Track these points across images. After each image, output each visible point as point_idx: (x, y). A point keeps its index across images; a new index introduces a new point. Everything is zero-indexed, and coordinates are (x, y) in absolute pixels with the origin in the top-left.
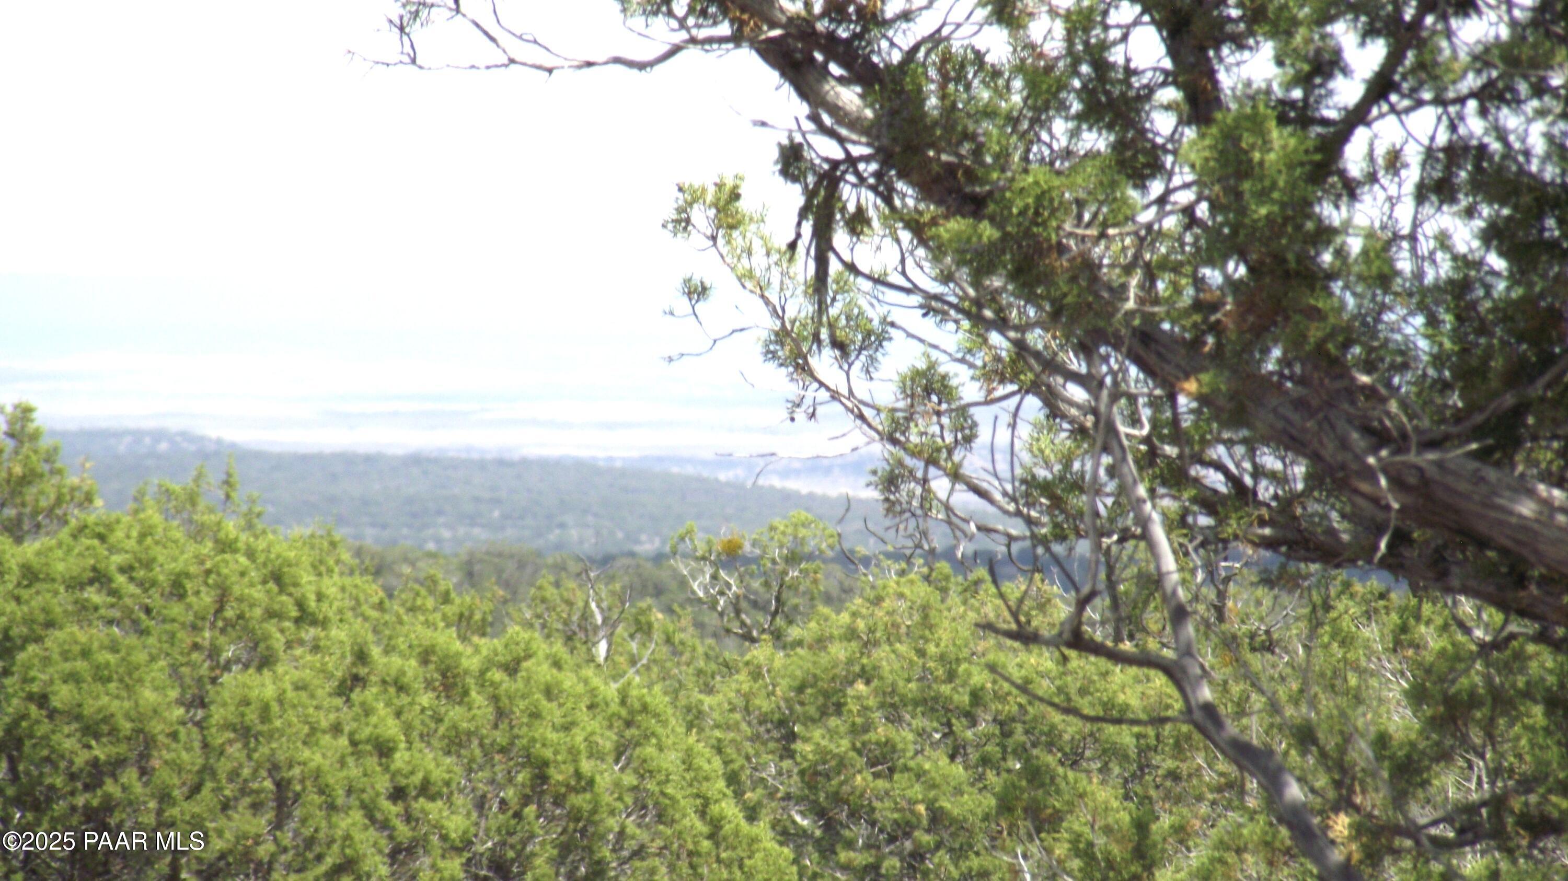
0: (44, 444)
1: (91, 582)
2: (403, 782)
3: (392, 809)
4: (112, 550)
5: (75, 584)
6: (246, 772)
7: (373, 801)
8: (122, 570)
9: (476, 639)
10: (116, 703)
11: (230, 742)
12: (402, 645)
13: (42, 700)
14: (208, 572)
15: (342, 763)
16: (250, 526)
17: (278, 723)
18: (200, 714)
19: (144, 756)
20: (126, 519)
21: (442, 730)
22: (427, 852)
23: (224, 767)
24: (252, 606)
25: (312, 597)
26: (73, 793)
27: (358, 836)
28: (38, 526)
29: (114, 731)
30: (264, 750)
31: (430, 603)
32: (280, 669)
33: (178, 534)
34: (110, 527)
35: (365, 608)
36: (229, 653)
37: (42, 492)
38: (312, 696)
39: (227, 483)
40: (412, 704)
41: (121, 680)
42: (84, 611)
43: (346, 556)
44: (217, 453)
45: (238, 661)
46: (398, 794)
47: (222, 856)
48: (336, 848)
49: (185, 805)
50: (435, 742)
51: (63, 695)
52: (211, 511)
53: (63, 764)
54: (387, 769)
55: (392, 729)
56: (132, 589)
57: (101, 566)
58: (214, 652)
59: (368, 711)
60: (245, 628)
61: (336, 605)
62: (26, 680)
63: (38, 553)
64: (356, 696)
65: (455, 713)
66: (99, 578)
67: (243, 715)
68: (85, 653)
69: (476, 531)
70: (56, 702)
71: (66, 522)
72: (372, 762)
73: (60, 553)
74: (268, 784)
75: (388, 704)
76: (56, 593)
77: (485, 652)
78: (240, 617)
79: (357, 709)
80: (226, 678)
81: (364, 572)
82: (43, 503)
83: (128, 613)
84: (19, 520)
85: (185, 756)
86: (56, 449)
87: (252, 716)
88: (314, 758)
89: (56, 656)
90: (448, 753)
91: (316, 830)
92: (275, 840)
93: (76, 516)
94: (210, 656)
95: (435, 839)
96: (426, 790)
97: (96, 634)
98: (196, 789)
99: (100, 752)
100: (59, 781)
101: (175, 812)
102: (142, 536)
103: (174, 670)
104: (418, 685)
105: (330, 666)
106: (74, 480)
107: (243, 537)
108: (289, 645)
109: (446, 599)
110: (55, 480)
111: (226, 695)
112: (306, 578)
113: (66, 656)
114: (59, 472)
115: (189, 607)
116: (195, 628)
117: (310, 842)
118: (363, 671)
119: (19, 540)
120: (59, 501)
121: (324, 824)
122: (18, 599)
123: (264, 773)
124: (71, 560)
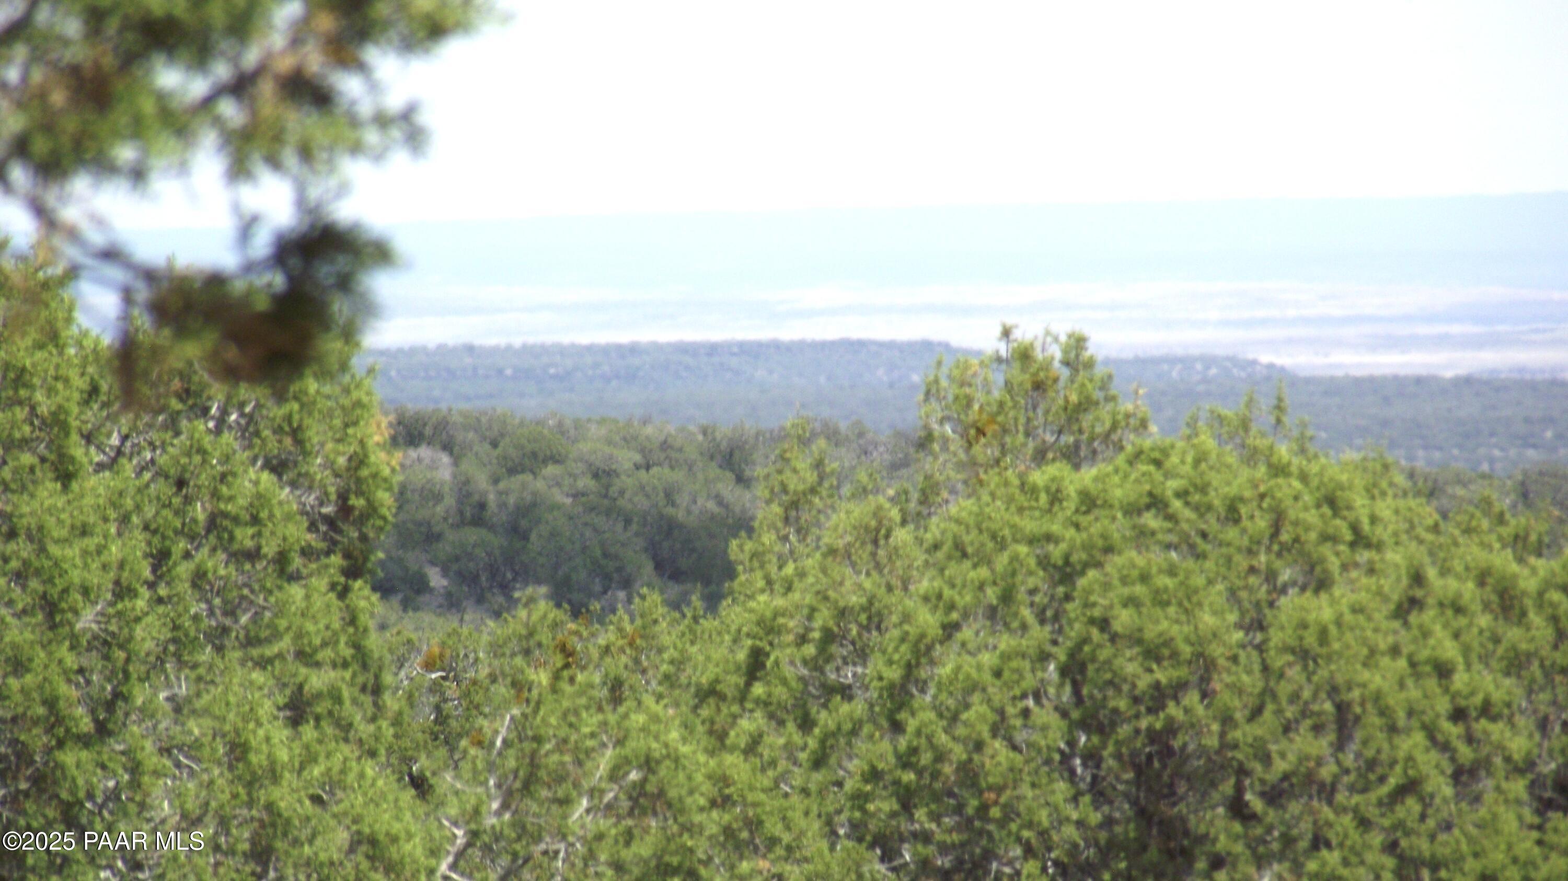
0: (1099, 371)
1: (1148, 507)
2: (1463, 703)
3: (1452, 730)
4: (1167, 475)
5: (1132, 510)
6: (1306, 694)
7: (1433, 722)
8: (1179, 495)
9: (1532, 560)
10: (1175, 628)
11: (1290, 665)
12: (1458, 566)
13: (1104, 624)
14: (1262, 496)
15: (1402, 685)
16: (1303, 451)
17: (1336, 646)
18: (1259, 637)
19: (1205, 679)
20: (1180, 444)
21: (1500, 651)
22: (1490, 774)
23: (1284, 689)
24: (1308, 529)
25: (1365, 521)
26: (1137, 716)
27: (1420, 757)
28: (1094, 452)
29: (1174, 655)
30: (1322, 674)
31: (1485, 524)
32: (1337, 592)
33: (1231, 459)
34: (1165, 452)
35: (1420, 531)
36: (1285, 575)
37: (1097, 419)
38: (1370, 619)
39: (1279, 408)
40: (1470, 625)
41: (1180, 604)
42: (1142, 536)
43: (1400, 479)
44: (1268, 378)
45: (1294, 583)
46: (1458, 715)
47: (1286, 777)
48: (1398, 769)
49: (1247, 728)
50: (1494, 664)
51: (1123, 619)
52: (1263, 435)
53: (1126, 688)
54: (1446, 690)
55: (1450, 651)
56: (1188, 513)
57: (1156, 491)
58: (1271, 576)
59: (1426, 634)
60: (1301, 553)
61: (1391, 528)
62: (1087, 605)
63: (1096, 479)
64: (1413, 618)
65: (1513, 634)
66: (1156, 502)
67: (1301, 638)
68: (1144, 578)
69: (1531, 453)
70: (1117, 626)
71: (1122, 448)
72: (1432, 684)
73: (1116, 479)
74: (1328, 706)
75: (1446, 626)
76: (1114, 519)
77: (1542, 573)
78: (1296, 540)
79: (1415, 632)
80: (1283, 601)
81: (1418, 494)
82: (1098, 430)
83: (1185, 537)
84: (1077, 446)
85: (1245, 678)
86: (1110, 377)
87: (1310, 639)
88: (1376, 680)
89: (1116, 582)
90: (1507, 674)
91: (1379, 751)
92: (1338, 763)
93: (1131, 442)
94: (1267, 580)
95: (1498, 761)
96: (1487, 710)
97: (1155, 558)
98: (1256, 713)
99: (1162, 675)
100: (1122, 704)
101: (1237, 734)
102: (1197, 462)
103: (1232, 593)
104: (1476, 607)
105: (1386, 589)
106: (1130, 407)
107: (1296, 461)
108: (1345, 567)
109: (1501, 520)
110: (1110, 407)
111: (1283, 618)
112: (1359, 501)
113: (1124, 581)
114: (1113, 399)
115: (1244, 531)
116: (1250, 552)
117: (1372, 764)
118: (1419, 593)
119: (1077, 467)
120: (1114, 426)
121: (1386, 746)
122: (1077, 526)
123: (1323, 695)
124: (1128, 486)
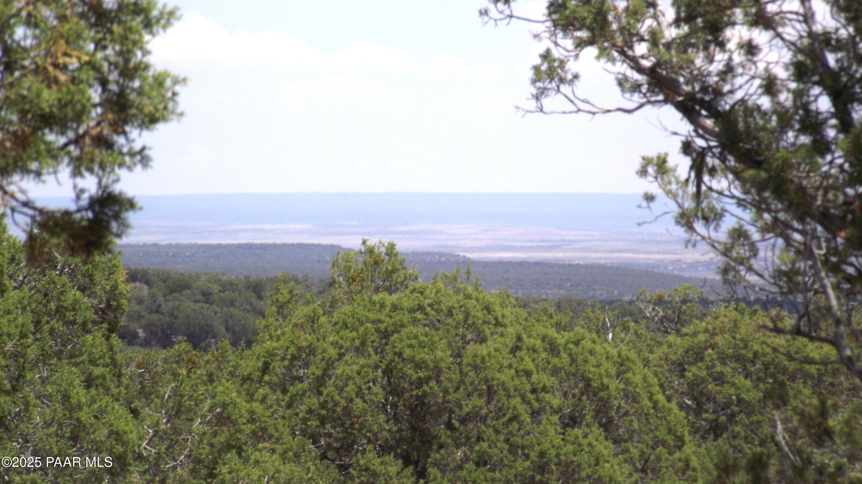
0: (400, 258)
1: (418, 310)
2: (536, 386)
3: (532, 397)
4: (425, 298)
5: (412, 311)
6: (476, 382)
7: (524, 393)
8: (429, 305)
9: (562, 332)
10: (427, 356)
11: (471, 371)
12: (535, 334)
13: (400, 354)
14: (461, 307)
15: (512, 379)
16: (477, 289)
17: (488, 364)
18: (459, 360)
19: (438, 376)
20: (430, 286)
21: (550, 367)
22: (545, 413)
23: (468, 380)
24: (478, 319)
25: (500, 316)
26: (412, 390)
27: (519, 406)
28: (397, 289)
29: (427, 367)
30: (483, 374)
31: (545, 318)
32: (489, 343)
33: (451, 292)
34: (425, 289)
35: (520, 320)
36: (469, 337)
37: (398, 276)
38: (501, 354)
39: (468, 273)
40: (538, 357)
41: (429, 347)
42: (415, 321)
43: (513, 301)
44: (463, 262)
45: (473, 340)
46: (534, 391)
47: (468, 414)
48: (510, 411)
49: (454, 395)
50: (547, 372)
51: (408, 353)
52: (462, 283)
53: (408, 379)
54: (529, 382)
55: (531, 366)
56: (433, 313)
57: (422, 304)
58: (464, 337)
59: (522, 360)
60: (475, 327)
61: (509, 319)
62: (394, 347)
63: (398, 299)
64: (518, 354)
65: (555, 361)
66: (421, 308)
67: (475, 361)
68: (416, 337)
69: (561, 291)
70: (405, 355)
71: (407, 287)
72: (524, 379)
73: (406, 299)
74: (484, 387)
75: (529, 357)
76: (404, 314)
77: (566, 337)
78: (474, 323)
79: (518, 359)
80: (468, 347)
81: (520, 306)
82: (399, 280)
83: (432, 322)
84: (391, 285)
85: (454, 376)
86: (404, 260)
87: (478, 361)
88: (502, 377)
89: (405, 338)
90: (552, 376)
91: (503, 404)
92: (488, 408)
93: (412, 285)
94: (462, 339)
95: (548, 408)
96: (544, 389)
97: (420, 330)
98: (458, 389)
99: (421, 374)
100: (406, 385)
101: (450, 397)
102: (437, 293)
103: (449, 343)
104: (541, 350)
105: (507, 343)
106: (411, 272)
107: (474, 293)
108: (492, 334)
109: (551, 317)
110: (404, 271)
111: (468, 353)
112: (498, 309)
113: (408, 339)
114: (405, 268)
115: (454, 320)
116: (457, 328)
117: (500, 409)
118: (520, 344)
119: (391, 294)
120: (405, 279)
121: (506, 402)
122: (390, 317)
123: (483, 383)
124: (410, 301)
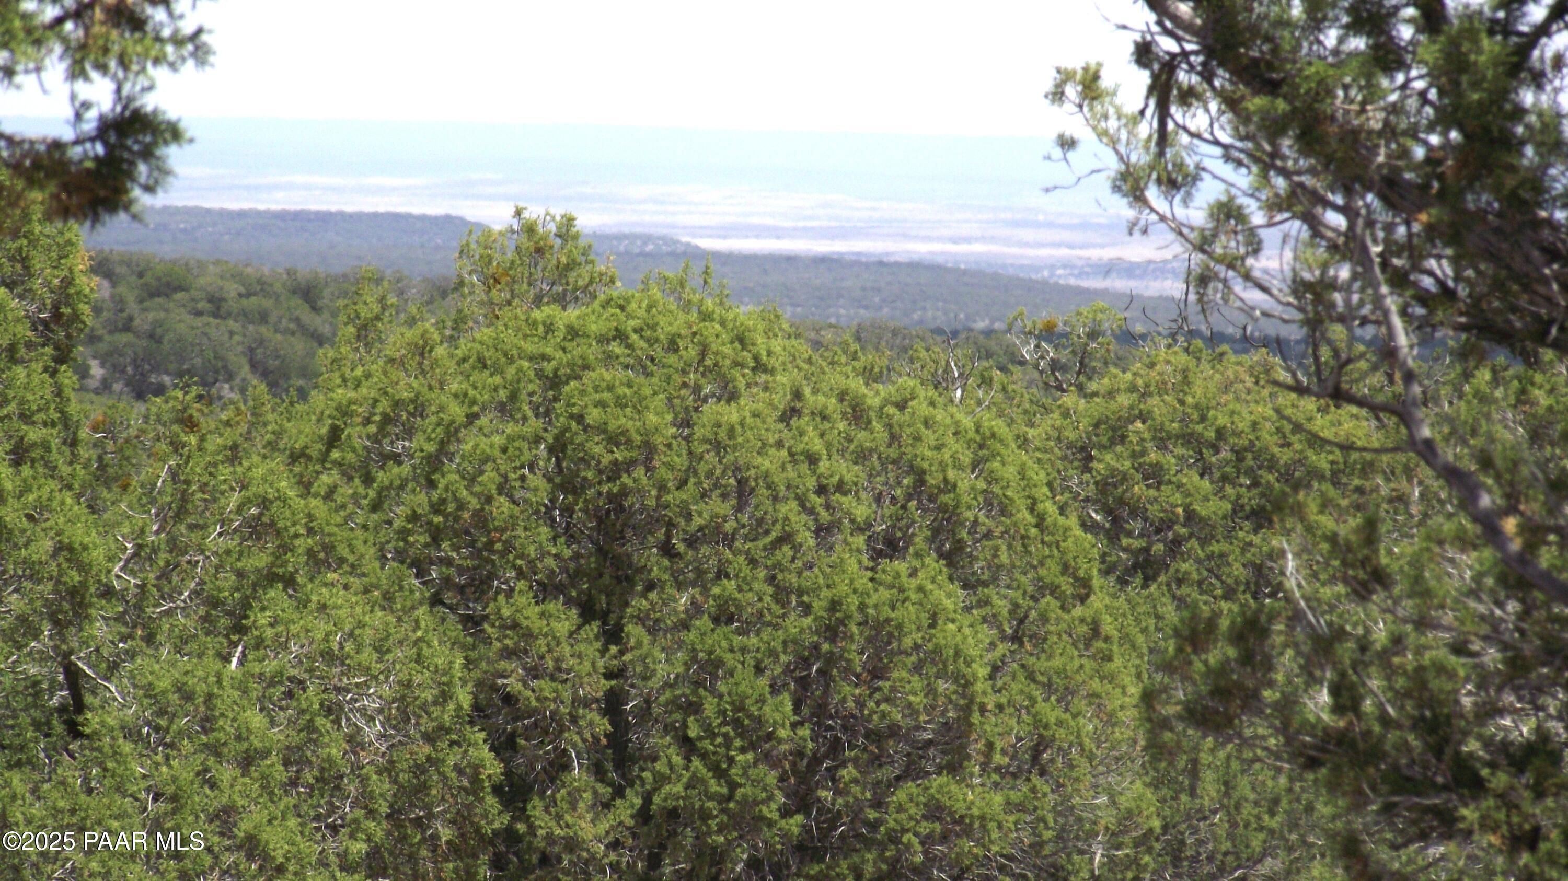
0: (582, 243)
1: (614, 339)
2: (825, 482)
3: (817, 500)
4: (629, 316)
5: (603, 340)
6: (718, 472)
7: (804, 494)
8: (635, 331)
9: (875, 385)
10: (630, 423)
11: (708, 451)
12: (825, 387)
13: (580, 418)
14: (694, 334)
15: (783, 468)
17: (740, 440)
18: (686, 432)
19: (649, 459)
20: (638, 296)
21: (852, 447)
22: (840, 532)
23: (702, 468)
24: (723, 358)
25: (764, 354)
26: (600, 483)
27: (794, 518)
28: (577, 299)
29: (629, 441)
30: (729, 458)
31: (843, 359)
32: (742, 402)
33: (673, 307)
34: (628, 301)
35: (799, 362)
36: (707, 390)
37: (579, 276)
38: (764, 422)
39: (706, 273)
40: (832, 428)
41: (634, 407)
42: (609, 359)
43: (786, 326)
45: (713, 396)
46: (822, 490)
47: (701, 529)
48: (778, 526)
49: (676, 494)
50: (847, 455)
51: (594, 415)
52: (695, 292)
53: (593, 463)
54: (814, 473)
55: (818, 446)
56: (643, 344)
57: (620, 328)
58: (697, 389)
59: (801, 433)
60: (718, 374)
61: (780, 359)
62: (569, 405)
63: (578, 318)
64: (794, 422)
65: (861, 436)
66: (620, 335)
67: (716, 434)
68: (610, 388)
70: (589, 420)
71: (595, 297)
72: (804, 468)
73: (593, 318)
74: (732, 481)
75: (815, 429)
76: (590, 346)
77: (883, 394)
78: (716, 365)
79: (794, 431)
80: (705, 408)
81: (798, 337)
82: (581, 283)
83: (640, 361)
84: (564, 294)
85: (676, 459)
86: (590, 247)
87: (722, 435)
88: (765, 464)
89: (590, 389)
90: (856, 463)
91: (766, 513)
92: (737, 519)
93: (603, 293)
94: (694, 392)
95: (846, 521)
96: (841, 488)
97: (618, 374)
98: (682, 484)
99: (619, 456)
100: (590, 475)
101: (670, 497)
102: (650, 308)
103: (670, 400)
104: (837, 416)
105: (776, 401)
106: (603, 268)
107: (718, 311)
108: (748, 385)
109: (855, 358)
110: (589, 267)
111: (704, 419)
112: (760, 340)
113: (596, 389)
114: (592, 262)
115: (681, 358)
116: (684, 372)
117: (760, 521)
118: (798, 405)
119: (564, 308)
120: (591, 282)
121: (770, 509)
122: (564, 350)
123: (730, 473)
124: (601, 323)
